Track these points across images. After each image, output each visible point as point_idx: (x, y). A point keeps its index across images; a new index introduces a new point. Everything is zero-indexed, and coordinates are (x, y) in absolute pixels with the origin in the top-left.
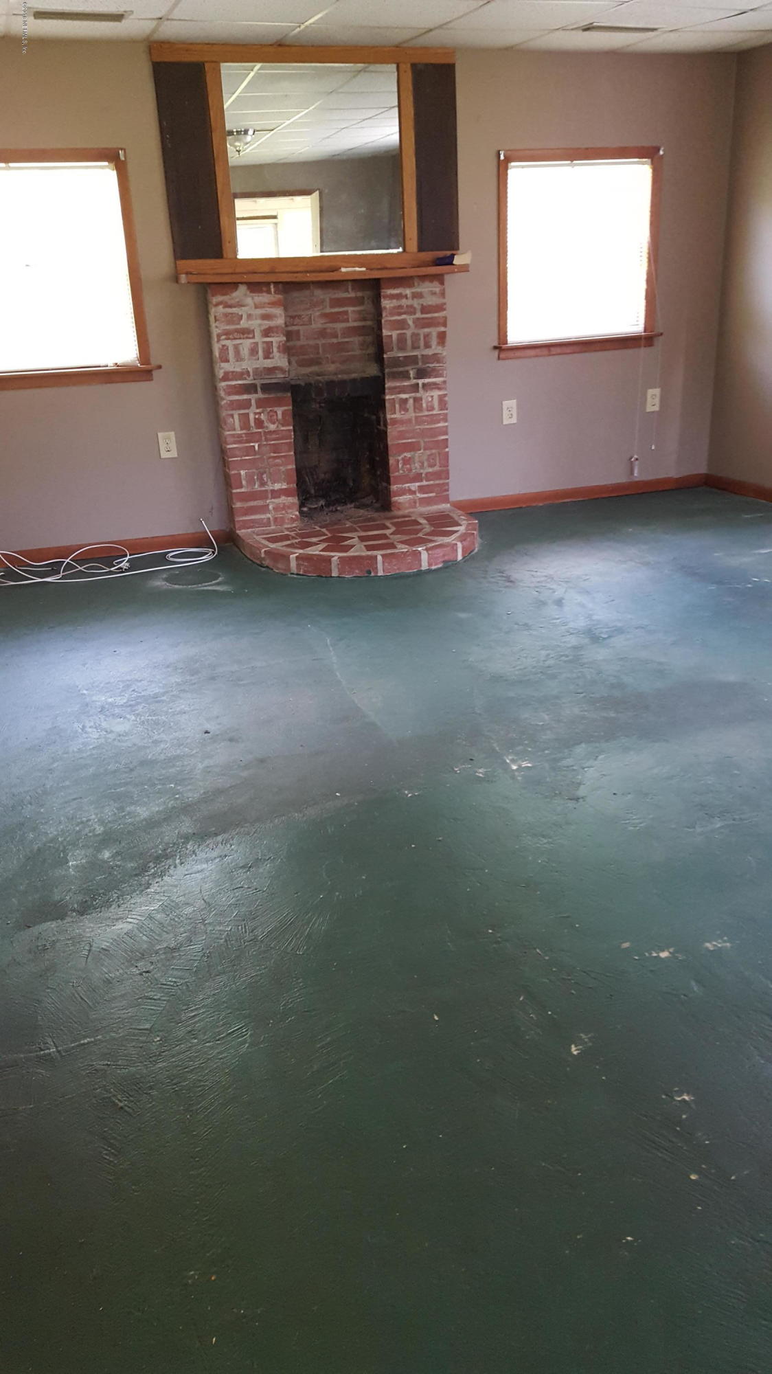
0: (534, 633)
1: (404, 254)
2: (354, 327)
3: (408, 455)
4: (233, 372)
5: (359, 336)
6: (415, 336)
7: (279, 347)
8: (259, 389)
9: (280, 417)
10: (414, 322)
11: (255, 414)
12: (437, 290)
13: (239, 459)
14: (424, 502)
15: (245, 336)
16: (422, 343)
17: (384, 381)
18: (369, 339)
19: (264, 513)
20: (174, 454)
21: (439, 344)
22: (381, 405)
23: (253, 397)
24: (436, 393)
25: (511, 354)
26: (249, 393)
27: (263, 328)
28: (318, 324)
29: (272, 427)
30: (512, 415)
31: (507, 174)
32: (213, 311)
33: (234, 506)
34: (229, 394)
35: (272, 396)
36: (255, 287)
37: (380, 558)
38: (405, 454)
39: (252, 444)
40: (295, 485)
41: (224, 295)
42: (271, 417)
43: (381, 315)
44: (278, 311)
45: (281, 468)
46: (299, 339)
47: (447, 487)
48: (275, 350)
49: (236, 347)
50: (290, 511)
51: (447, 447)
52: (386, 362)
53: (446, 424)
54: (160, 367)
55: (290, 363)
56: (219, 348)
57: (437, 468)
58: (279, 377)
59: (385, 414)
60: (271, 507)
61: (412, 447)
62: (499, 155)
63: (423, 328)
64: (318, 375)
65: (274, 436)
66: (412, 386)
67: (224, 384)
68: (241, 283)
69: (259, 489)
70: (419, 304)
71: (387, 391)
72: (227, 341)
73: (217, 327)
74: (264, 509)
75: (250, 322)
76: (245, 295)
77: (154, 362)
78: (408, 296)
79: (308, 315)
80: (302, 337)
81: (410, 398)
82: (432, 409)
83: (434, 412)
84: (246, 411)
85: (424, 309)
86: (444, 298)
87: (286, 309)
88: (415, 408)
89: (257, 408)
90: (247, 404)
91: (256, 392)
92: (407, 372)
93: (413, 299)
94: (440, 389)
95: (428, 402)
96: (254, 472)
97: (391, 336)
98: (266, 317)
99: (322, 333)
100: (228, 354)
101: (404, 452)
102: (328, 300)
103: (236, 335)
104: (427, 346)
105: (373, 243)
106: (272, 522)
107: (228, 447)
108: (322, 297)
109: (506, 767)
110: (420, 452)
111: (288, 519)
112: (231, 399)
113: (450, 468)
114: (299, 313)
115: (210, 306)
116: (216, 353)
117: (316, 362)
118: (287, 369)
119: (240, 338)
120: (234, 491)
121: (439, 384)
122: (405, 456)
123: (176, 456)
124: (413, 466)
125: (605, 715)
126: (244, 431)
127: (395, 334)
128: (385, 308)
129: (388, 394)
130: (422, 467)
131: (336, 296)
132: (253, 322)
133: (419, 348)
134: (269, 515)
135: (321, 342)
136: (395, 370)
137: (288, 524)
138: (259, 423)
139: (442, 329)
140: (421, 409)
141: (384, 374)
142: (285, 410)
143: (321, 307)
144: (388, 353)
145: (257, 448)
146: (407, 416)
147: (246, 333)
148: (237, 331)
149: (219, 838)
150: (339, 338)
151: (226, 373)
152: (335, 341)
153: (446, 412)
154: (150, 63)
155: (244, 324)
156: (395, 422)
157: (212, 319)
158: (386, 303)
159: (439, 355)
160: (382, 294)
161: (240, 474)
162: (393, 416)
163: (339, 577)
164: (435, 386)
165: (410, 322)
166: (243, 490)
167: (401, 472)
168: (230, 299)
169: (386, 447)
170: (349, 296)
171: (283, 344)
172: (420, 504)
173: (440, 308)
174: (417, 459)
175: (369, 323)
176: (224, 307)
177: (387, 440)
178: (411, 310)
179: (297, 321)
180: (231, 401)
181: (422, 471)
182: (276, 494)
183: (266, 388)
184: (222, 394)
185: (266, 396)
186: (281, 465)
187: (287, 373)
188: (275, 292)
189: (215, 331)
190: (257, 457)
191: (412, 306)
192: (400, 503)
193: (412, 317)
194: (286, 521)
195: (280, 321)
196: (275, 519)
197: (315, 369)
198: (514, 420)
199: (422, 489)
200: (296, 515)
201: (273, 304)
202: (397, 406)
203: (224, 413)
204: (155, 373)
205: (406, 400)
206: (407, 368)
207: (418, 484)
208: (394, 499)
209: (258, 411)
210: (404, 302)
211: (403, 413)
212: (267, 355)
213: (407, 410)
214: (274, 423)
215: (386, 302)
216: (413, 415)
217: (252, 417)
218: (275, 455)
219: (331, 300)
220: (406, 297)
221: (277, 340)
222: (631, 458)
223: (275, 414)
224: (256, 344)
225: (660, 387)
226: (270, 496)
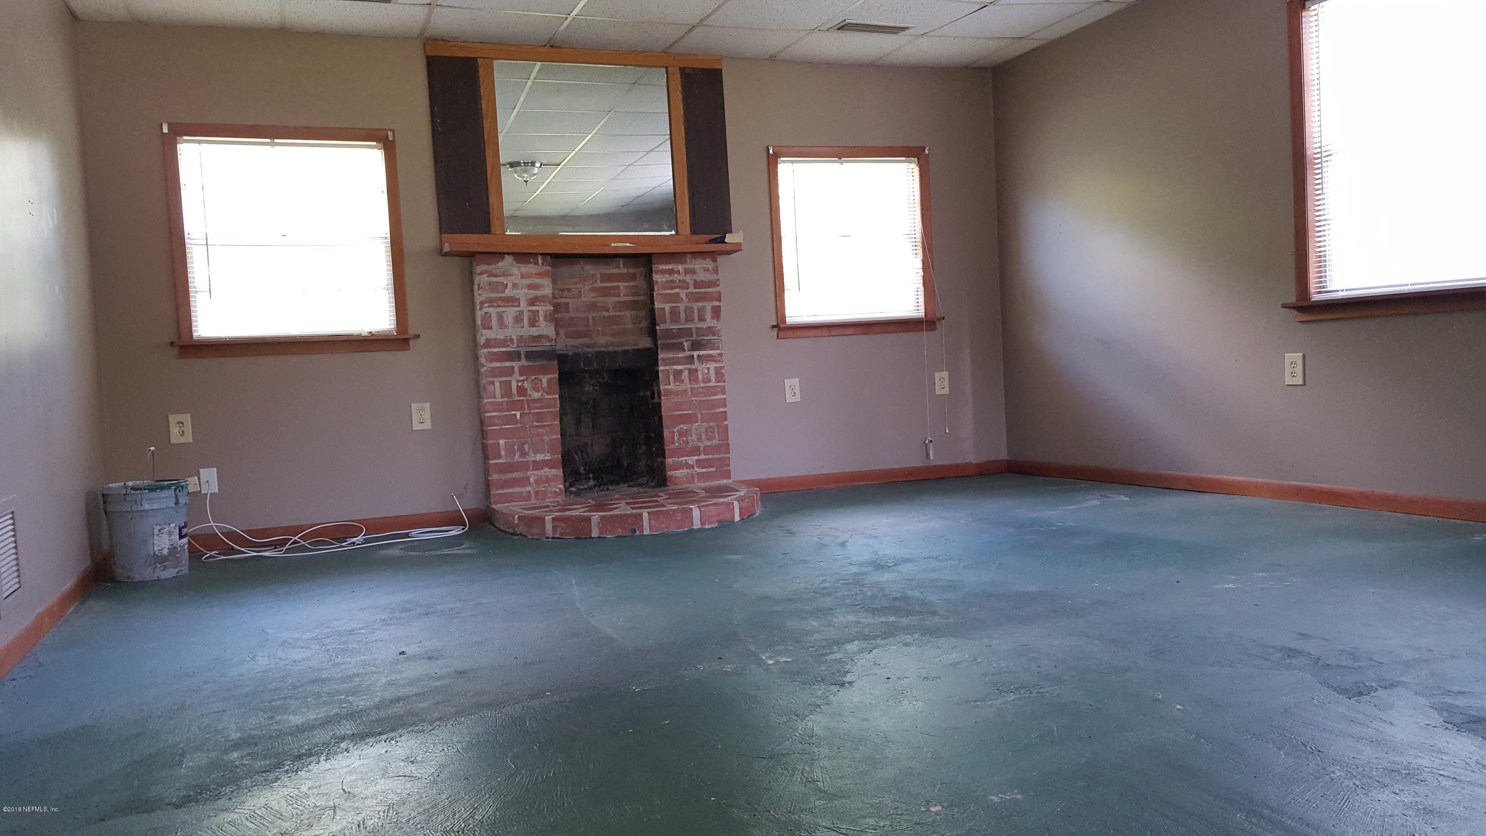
0: (811, 565)
1: (678, 236)
2: (625, 302)
3: (684, 427)
4: (495, 339)
5: (632, 310)
6: (689, 311)
7: (545, 316)
8: (523, 356)
9: (545, 384)
10: (687, 296)
11: (518, 381)
12: (711, 267)
13: (498, 427)
14: (703, 477)
15: (510, 304)
16: (696, 317)
17: (657, 353)
18: (642, 313)
19: (525, 486)
20: (427, 425)
21: (713, 318)
22: (655, 377)
23: (516, 365)
24: (712, 366)
25: (790, 333)
26: (513, 360)
27: (529, 297)
28: (588, 298)
29: (536, 395)
30: (795, 393)
31: (777, 167)
32: (477, 279)
33: (490, 478)
34: (491, 361)
35: (537, 363)
36: (522, 257)
37: (645, 515)
38: (681, 426)
39: (513, 413)
40: (560, 456)
41: (489, 264)
42: (535, 384)
43: (652, 290)
44: (546, 282)
45: (545, 438)
46: (567, 311)
47: (727, 462)
48: (541, 318)
49: (500, 317)
50: (552, 484)
51: (726, 420)
52: (659, 334)
53: (725, 396)
54: (418, 336)
55: (557, 333)
56: (481, 315)
57: (715, 442)
58: (545, 345)
59: (658, 386)
60: (532, 480)
61: (689, 419)
62: (768, 150)
63: (697, 301)
64: (589, 347)
65: (538, 405)
66: (687, 357)
67: (484, 351)
68: (508, 254)
69: (521, 460)
70: (691, 279)
71: (660, 362)
72: (491, 308)
73: (480, 295)
74: (525, 481)
75: (515, 291)
76: (511, 265)
77: (412, 331)
78: (681, 272)
79: (577, 289)
80: (570, 310)
81: (685, 369)
82: (709, 381)
83: (711, 384)
84: (509, 378)
85: (697, 285)
86: (718, 274)
87: (554, 282)
88: (690, 380)
89: (521, 375)
90: (510, 372)
91: (519, 359)
92: (682, 343)
93: (685, 275)
94: (716, 361)
95: (703, 374)
96: (515, 442)
97: (664, 309)
98: (531, 287)
99: (593, 307)
100: (491, 321)
101: (679, 424)
102: (598, 276)
103: (500, 303)
104: (702, 319)
105: (646, 226)
106: (533, 497)
107: (487, 415)
108: (592, 272)
109: (761, 663)
110: (697, 424)
111: (551, 493)
112: (493, 366)
113: (730, 441)
114: (568, 287)
115: (475, 276)
116: (479, 321)
117: (586, 334)
118: (554, 338)
119: (505, 306)
120: (491, 462)
121: (715, 357)
122: (681, 428)
123: (430, 427)
124: (690, 438)
125: (884, 620)
126: (506, 399)
127: (667, 307)
128: (657, 282)
129: (662, 365)
130: (700, 440)
131: (608, 272)
132: (517, 291)
133: (693, 320)
134: (529, 488)
135: (591, 315)
136: (668, 341)
137: (550, 498)
138: (522, 391)
139: (717, 304)
140: (697, 380)
141: (656, 345)
142: (551, 378)
143: (592, 282)
144: (661, 325)
145: (518, 416)
146: (682, 387)
147: (512, 301)
148: (501, 299)
149: (384, 737)
150: (610, 311)
151: (488, 340)
152: (606, 314)
153: (723, 384)
154: (425, 57)
155: (509, 292)
156: (669, 393)
157: (476, 287)
158: (656, 277)
159: (714, 328)
160: (653, 269)
161: (499, 443)
162: (667, 387)
163: (599, 537)
164: (711, 358)
165: (683, 296)
166: (501, 461)
167: (677, 444)
168: (495, 269)
169: (660, 418)
170: (621, 272)
171: (550, 314)
172: (698, 479)
173: (714, 284)
174: (693, 430)
175: (641, 298)
176: (488, 276)
177: (661, 411)
178: (684, 285)
179: (566, 294)
180: (492, 368)
181: (700, 444)
182: (538, 465)
183: (530, 356)
184: (483, 360)
185: (531, 364)
186: (544, 435)
187: (554, 341)
188: (543, 264)
189: (478, 299)
190: (518, 426)
191: (684, 281)
192: (676, 477)
193: (686, 291)
194: (549, 495)
195: (548, 291)
196: (537, 493)
197: (586, 340)
198: (798, 399)
199: (700, 463)
200: (560, 489)
201: (539, 275)
202: (671, 377)
203: (484, 381)
204: (411, 342)
205: (681, 371)
206: (681, 340)
207: (696, 458)
208: (670, 473)
209: (521, 378)
210: (676, 277)
211: (677, 384)
212: (533, 323)
213: (682, 382)
214: (538, 391)
215: (658, 276)
216: (689, 386)
217: (514, 385)
218: (539, 424)
219: (602, 275)
220: (678, 272)
221: (543, 309)
222: (926, 440)
223: (539, 382)
224: (522, 312)
225: (946, 371)
226: (531, 467)
